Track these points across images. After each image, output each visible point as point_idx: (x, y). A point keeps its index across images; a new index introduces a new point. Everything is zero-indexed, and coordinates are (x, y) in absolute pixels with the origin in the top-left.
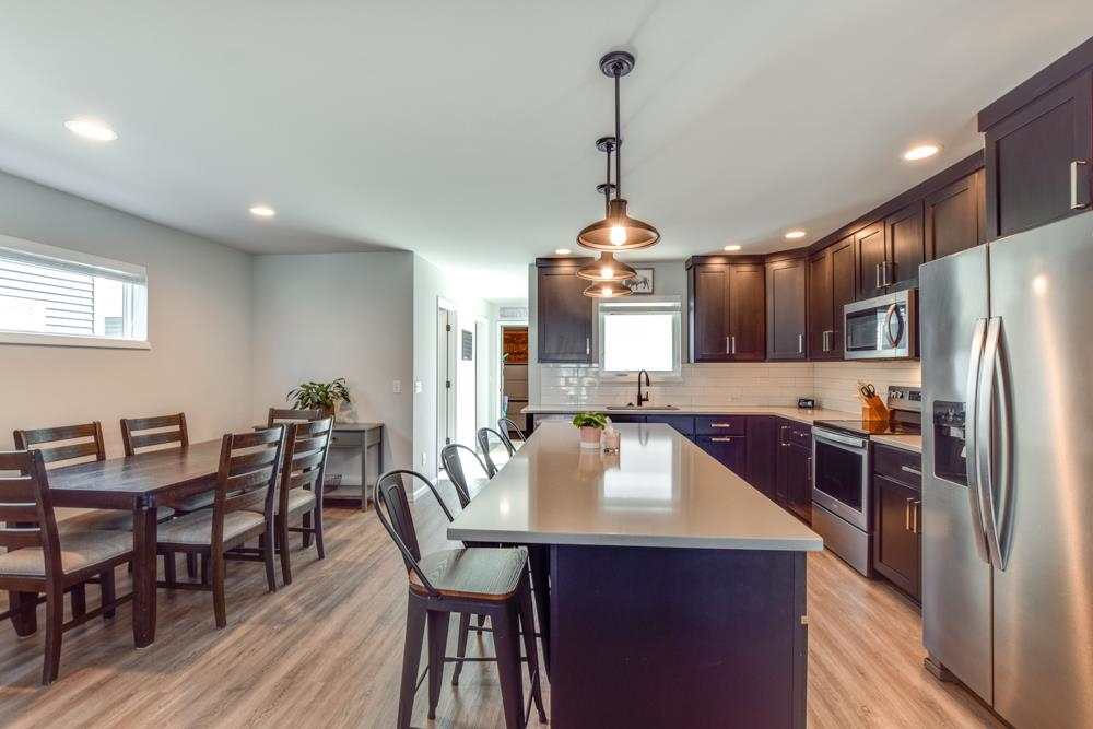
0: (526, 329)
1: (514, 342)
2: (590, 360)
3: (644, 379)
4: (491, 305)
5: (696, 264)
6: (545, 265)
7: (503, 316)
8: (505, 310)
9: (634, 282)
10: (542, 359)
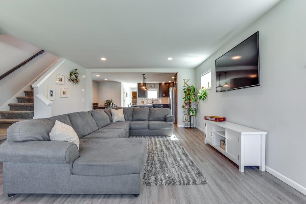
0: (136, 92)
1: (134, 94)
2: (145, 97)
3: (153, 100)
4: (130, 88)
5: (160, 84)
6: (139, 84)
7: (132, 90)
8: (132, 89)
9: (152, 86)
10: (139, 97)
